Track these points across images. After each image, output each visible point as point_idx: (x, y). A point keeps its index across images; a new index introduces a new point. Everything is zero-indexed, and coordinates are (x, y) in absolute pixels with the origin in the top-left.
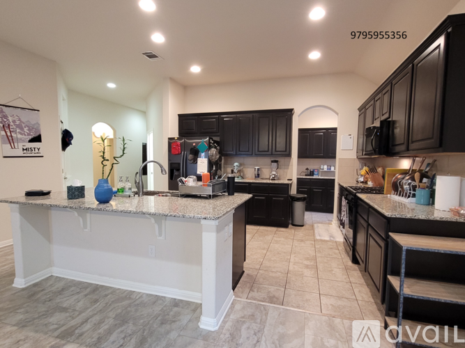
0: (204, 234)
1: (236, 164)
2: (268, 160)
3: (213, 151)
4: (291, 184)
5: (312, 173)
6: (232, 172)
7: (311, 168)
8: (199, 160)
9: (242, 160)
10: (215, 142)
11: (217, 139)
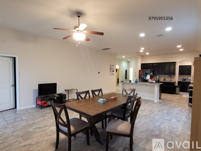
0: (155, 88)
1: (158, 77)
2: (168, 76)
3: (151, 73)
4: (175, 82)
5: (185, 80)
6: (157, 79)
7: (185, 78)
8: (148, 76)
9: (159, 76)
10: (152, 71)
11: (152, 70)
